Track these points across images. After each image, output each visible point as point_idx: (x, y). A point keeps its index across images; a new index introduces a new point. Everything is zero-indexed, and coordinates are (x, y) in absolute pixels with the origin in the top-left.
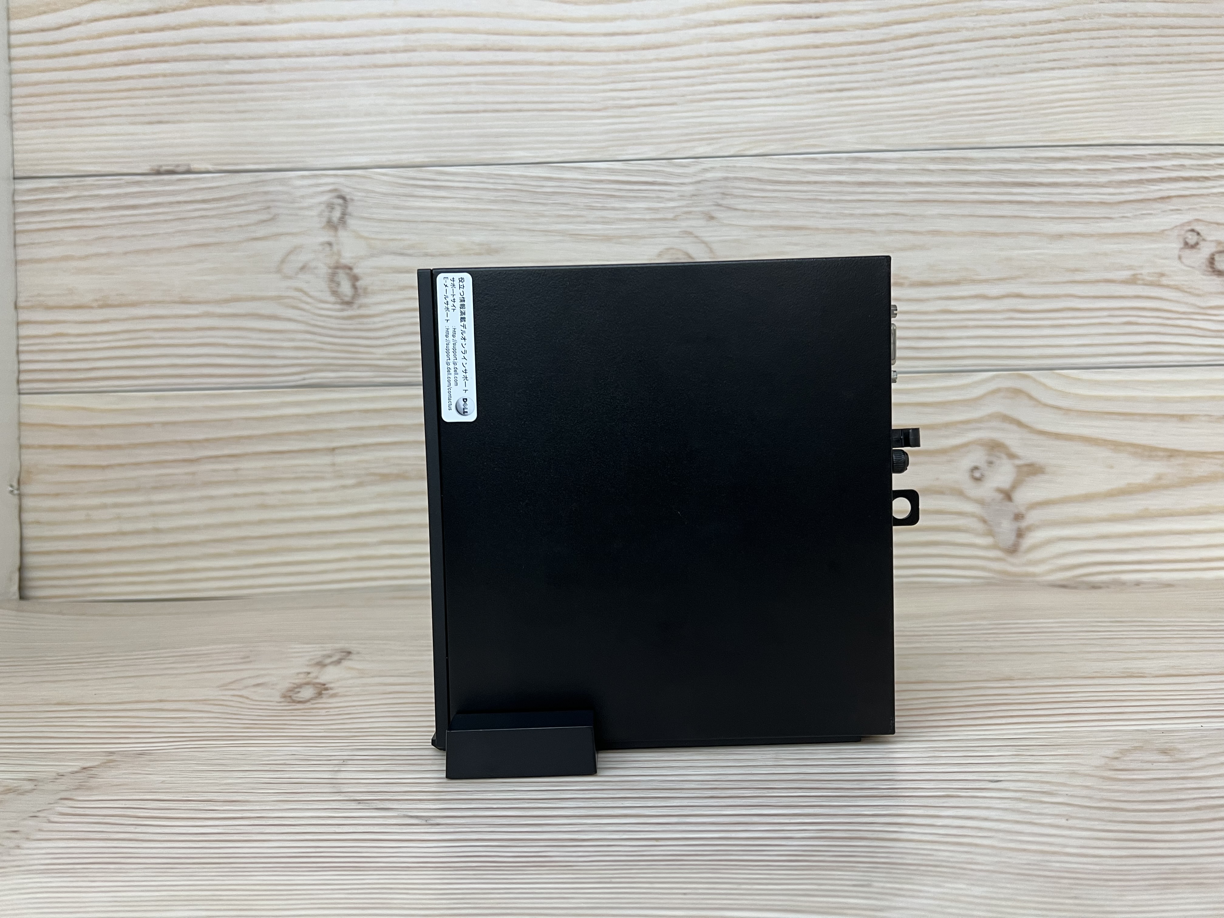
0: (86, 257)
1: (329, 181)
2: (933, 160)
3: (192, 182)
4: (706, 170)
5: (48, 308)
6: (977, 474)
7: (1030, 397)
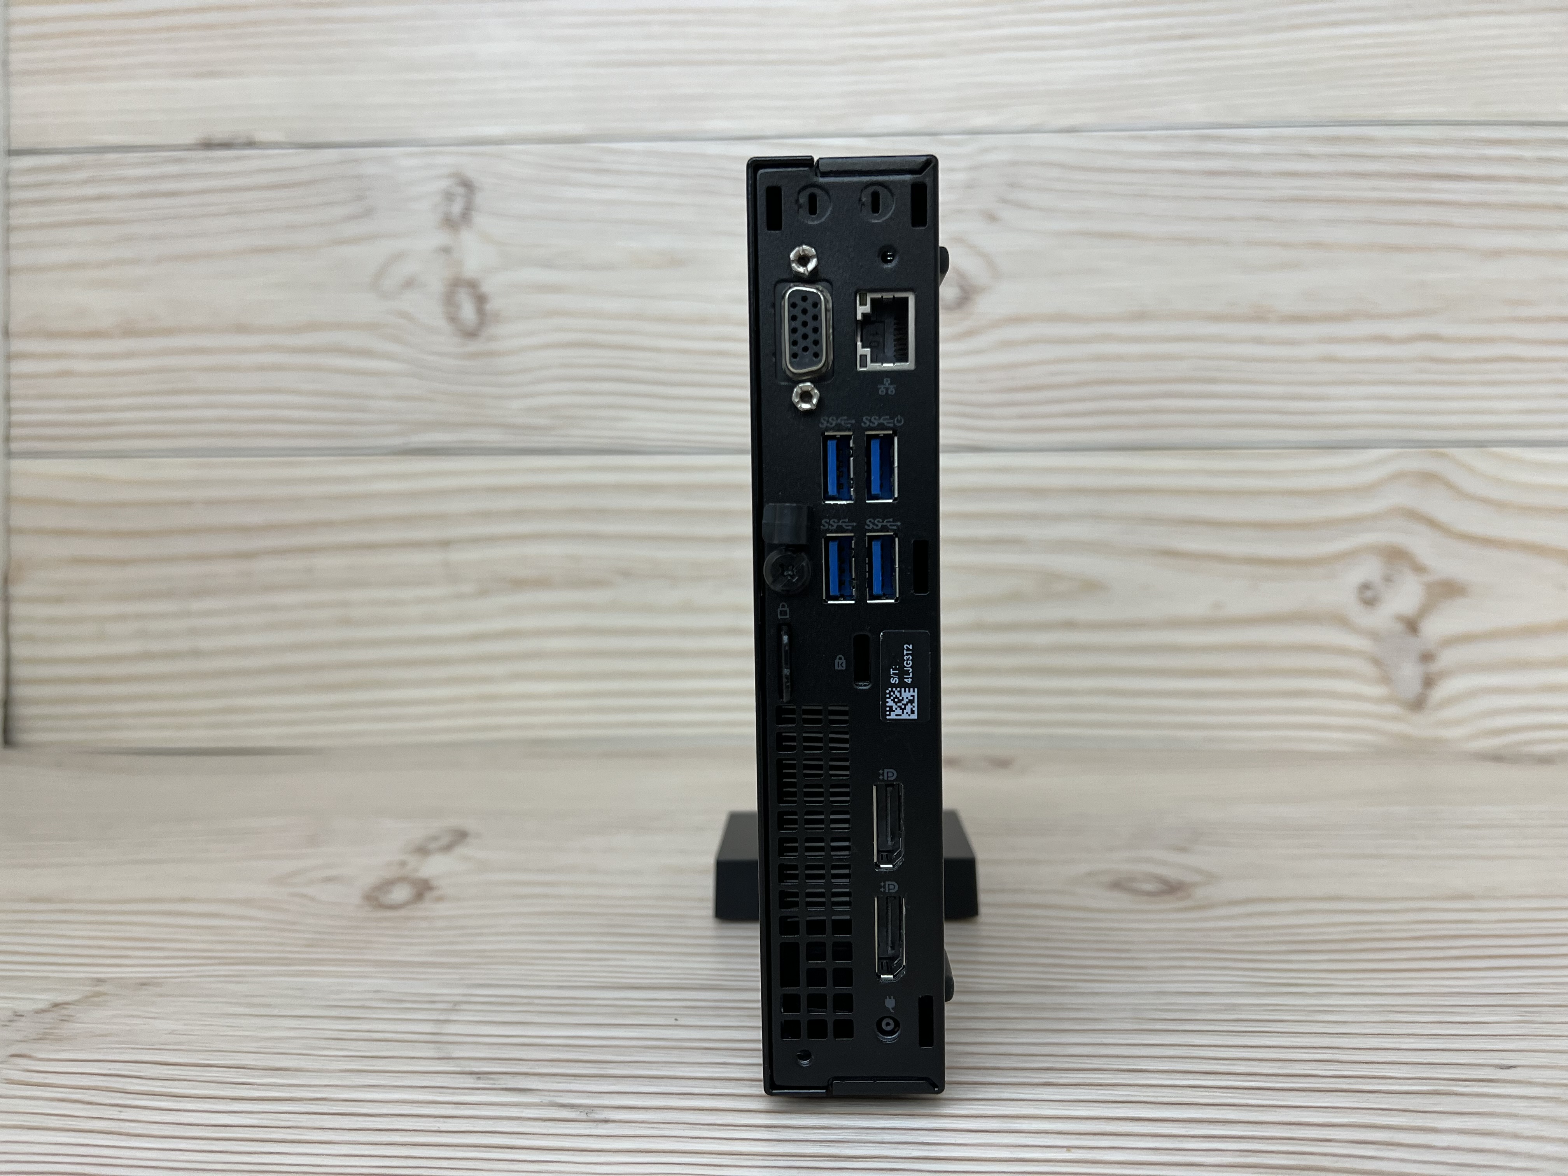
1: (448, 160)
2: (1314, 139)
3: (253, 160)
4: (986, 150)
5: (51, 335)
6: (1369, 594)
7: (1450, 486)
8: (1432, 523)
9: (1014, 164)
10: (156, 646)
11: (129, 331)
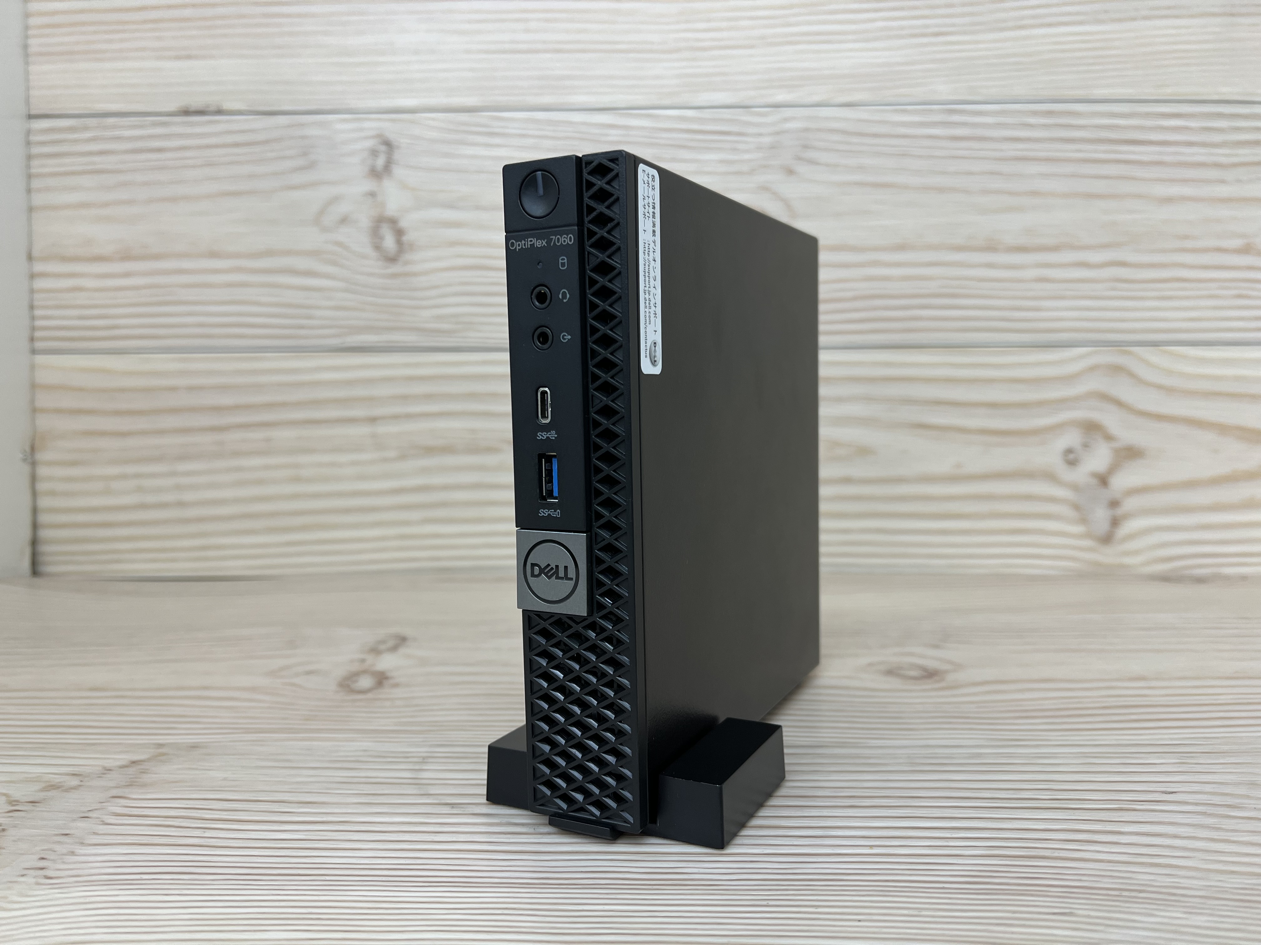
0: (106, 205)
1: (372, 125)
2: (1035, 113)
3: (222, 124)
4: (786, 120)
5: (65, 259)
6: (1071, 456)
7: (1131, 375)
8: (1119, 403)
9: (807, 130)
10: (150, 499)
11: (126, 256)
